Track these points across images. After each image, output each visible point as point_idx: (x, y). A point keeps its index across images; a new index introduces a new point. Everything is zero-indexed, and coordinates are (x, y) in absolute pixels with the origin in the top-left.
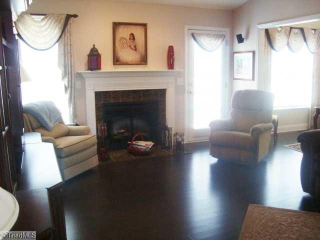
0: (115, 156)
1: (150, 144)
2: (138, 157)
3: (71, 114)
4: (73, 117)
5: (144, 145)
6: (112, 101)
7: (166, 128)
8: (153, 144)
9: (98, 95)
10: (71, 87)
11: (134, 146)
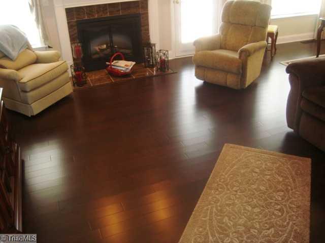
0: (93, 78)
1: (131, 64)
2: (118, 79)
3: (41, 36)
4: (43, 40)
5: (124, 65)
6: (86, 18)
7: (150, 46)
8: (134, 63)
9: (69, 12)
10: (37, 5)
11: (113, 67)
